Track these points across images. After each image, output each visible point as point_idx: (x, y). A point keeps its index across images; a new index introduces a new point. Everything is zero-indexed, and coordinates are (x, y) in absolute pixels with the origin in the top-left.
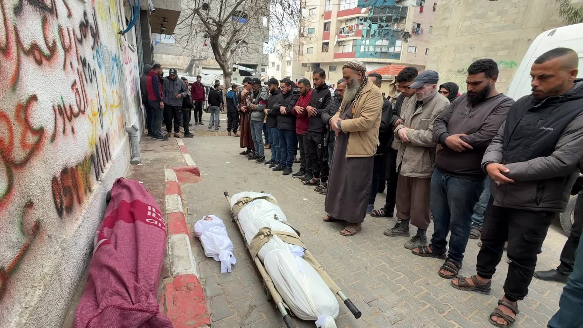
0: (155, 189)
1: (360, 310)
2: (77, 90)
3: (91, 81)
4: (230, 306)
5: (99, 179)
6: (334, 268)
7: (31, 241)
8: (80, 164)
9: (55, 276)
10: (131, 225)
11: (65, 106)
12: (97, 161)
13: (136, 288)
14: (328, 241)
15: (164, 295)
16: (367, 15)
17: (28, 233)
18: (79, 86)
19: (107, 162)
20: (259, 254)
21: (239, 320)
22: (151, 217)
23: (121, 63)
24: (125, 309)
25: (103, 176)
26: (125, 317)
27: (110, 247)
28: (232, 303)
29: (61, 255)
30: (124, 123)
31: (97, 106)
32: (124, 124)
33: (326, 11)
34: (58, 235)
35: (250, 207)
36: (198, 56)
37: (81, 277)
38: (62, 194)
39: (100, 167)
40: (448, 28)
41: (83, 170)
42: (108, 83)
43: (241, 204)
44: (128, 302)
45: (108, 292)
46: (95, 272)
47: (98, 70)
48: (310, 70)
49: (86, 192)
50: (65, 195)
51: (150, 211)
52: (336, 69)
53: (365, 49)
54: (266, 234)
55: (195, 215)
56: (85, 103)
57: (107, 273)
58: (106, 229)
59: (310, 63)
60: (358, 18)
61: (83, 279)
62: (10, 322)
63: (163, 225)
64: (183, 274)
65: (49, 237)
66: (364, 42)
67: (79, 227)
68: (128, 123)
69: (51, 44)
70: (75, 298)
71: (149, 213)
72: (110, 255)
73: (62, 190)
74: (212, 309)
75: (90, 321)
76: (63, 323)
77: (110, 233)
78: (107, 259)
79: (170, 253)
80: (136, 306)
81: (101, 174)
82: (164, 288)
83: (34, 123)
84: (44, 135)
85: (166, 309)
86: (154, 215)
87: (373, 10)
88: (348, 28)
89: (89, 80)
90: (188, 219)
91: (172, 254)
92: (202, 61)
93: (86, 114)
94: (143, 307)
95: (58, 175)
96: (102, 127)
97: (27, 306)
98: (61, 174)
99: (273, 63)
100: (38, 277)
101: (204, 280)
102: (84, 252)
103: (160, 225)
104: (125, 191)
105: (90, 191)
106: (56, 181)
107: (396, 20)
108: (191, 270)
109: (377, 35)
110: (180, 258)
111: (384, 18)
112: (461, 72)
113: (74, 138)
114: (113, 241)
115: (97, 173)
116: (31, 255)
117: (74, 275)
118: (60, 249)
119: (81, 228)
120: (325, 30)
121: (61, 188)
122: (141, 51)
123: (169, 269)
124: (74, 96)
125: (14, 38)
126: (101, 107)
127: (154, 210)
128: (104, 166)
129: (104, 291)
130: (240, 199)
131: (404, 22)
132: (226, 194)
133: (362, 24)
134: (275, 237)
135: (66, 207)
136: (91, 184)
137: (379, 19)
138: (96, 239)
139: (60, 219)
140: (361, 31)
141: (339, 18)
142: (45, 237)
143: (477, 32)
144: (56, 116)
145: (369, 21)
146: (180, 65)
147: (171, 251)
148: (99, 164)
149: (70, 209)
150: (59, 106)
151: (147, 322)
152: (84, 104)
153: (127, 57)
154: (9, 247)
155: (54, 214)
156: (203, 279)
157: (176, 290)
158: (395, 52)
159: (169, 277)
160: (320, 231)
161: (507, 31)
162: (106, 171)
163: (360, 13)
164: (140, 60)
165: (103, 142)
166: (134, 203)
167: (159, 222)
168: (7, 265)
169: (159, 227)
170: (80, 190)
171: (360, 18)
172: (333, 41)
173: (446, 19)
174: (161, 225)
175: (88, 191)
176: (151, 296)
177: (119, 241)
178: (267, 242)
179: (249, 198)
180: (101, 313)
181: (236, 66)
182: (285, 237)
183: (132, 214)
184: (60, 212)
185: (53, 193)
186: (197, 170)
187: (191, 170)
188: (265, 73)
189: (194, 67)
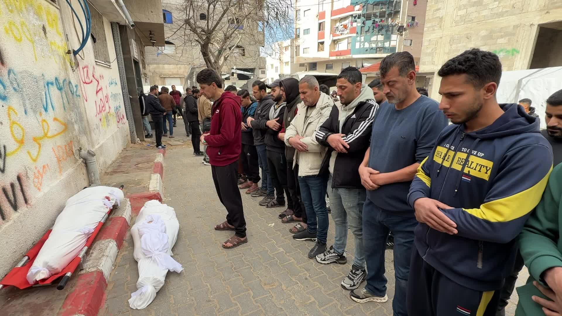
16: (360, 12)
19: (16, 210)
32: (74, 150)
33: (320, 11)
36: (198, 64)
40: (441, 19)
42: (31, 113)
48: (308, 69)
52: (332, 66)
53: (360, 46)
59: (307, 63)
60: (352, 15)
66: (358, 38)
68: (86, 147)
87: (366, 7)
88: (342, 26)
96: (3, 171)
99: (271, 65)
107: (390, 15)
109: (371, 30)
111: (378, 14)
120: (320, 30)
131: (399, 16)
133: (356, 21)
137: (372, 15)
140: (355, 28)
141: (333, 18)
143: (473, 20)
145: (362, 18)
146: (182, 73)
153: (91, 75)
158: (391, 46)
161: (506, 18)
163: (354, 10)
171: (353, 16)
172: (328, 40)
173: (439, 9)
181: (233, 71)
186: (157, 196)
187: (150, 197)
188: (265, 75)
189: (194, 74)
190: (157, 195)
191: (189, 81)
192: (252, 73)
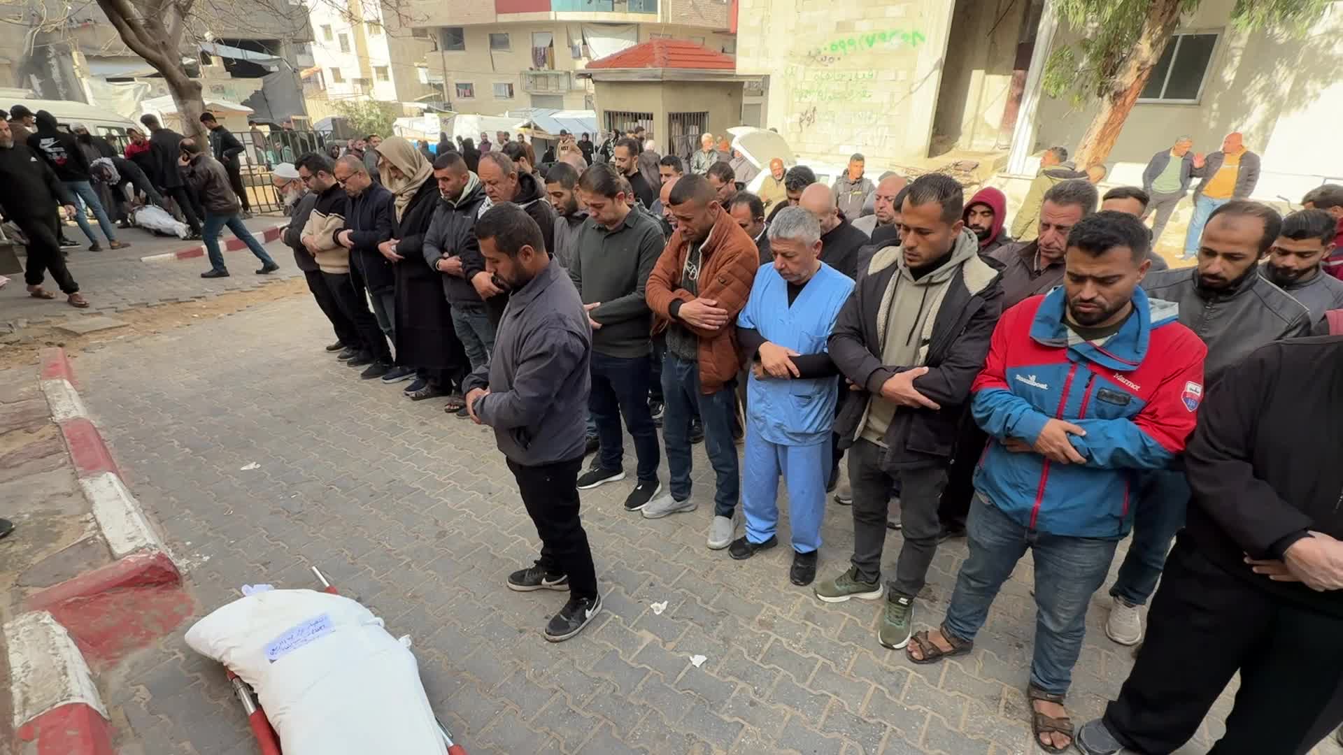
48: (439, 46)
52: (508, 41)
59: (435, 28)
99: (327, 28)
112: (814, 57)
181: (207, 46)
186: (162, 568)
187: (135, 578)
188: (307, 57)
189: (51, 55)
190: (160, 565)
192: (270, 54)
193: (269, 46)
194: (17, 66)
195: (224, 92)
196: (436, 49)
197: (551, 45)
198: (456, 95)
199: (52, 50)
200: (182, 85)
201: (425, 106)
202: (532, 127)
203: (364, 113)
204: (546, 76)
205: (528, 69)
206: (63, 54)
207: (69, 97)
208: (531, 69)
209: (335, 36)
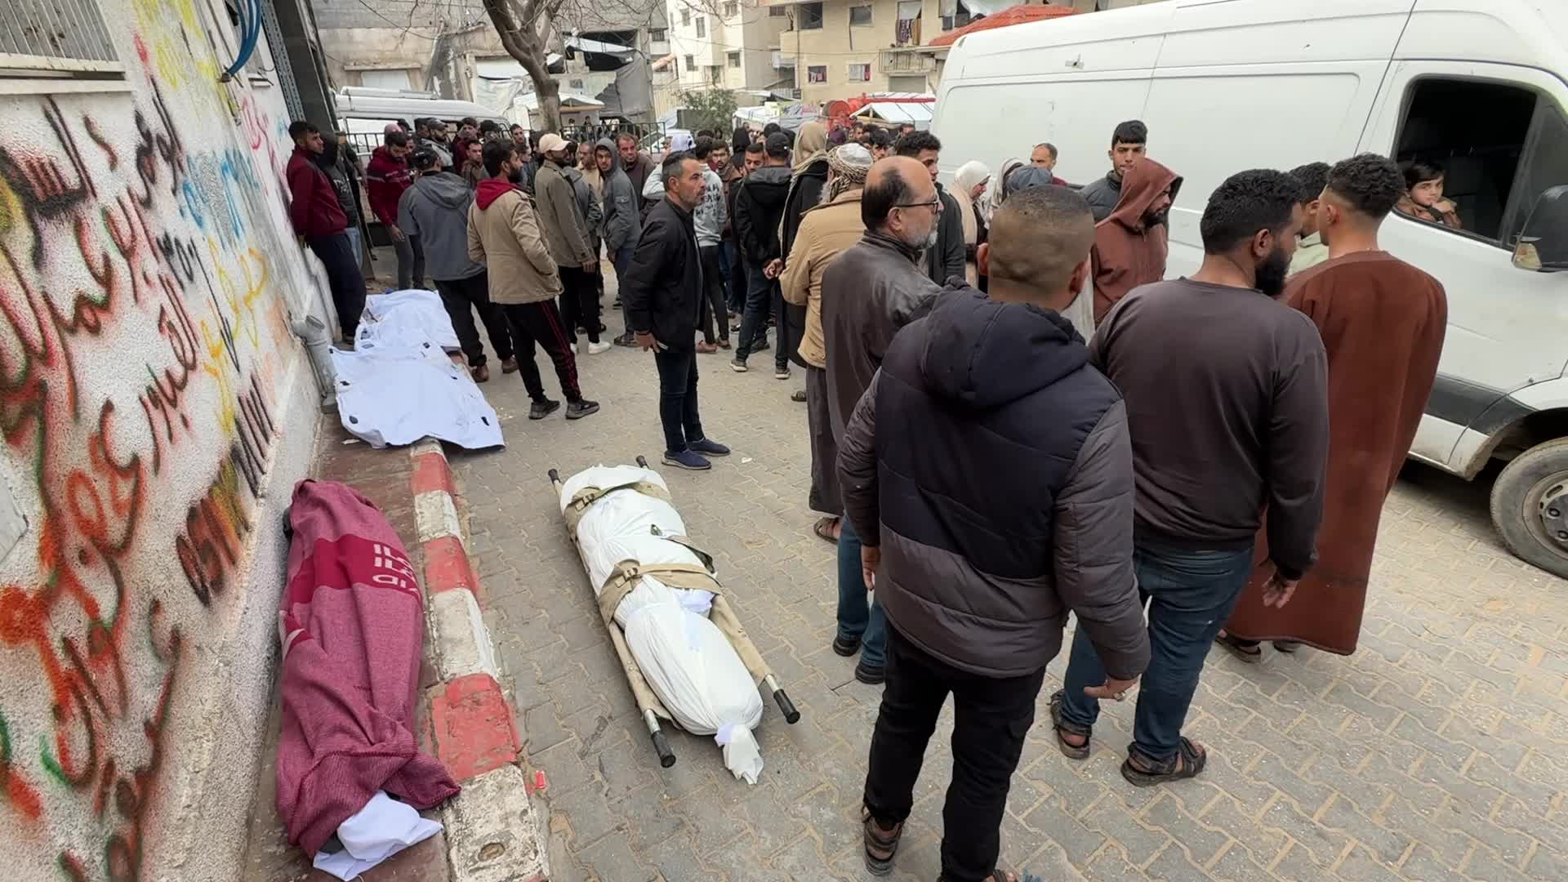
0: (389, 481)
1: (797, 710)
2: (171, 326)
3: (190, 277)
4: (563, 722)
5: (260, 493)
6: (781, 623)
7: (174, 667)
8: (215, 483)
9: (225, 713)
10: (345, 592)
11: (159, 380)
12: (245, 454)
13: (372, 718)
14: (781, 563)
15: (431, 720)
17: (166, 655)
18: (172, 316)
19: (267, 440)
20: (616, 617)
21: (580, 745)
22: (383, 570)
23: (245, 158)
24: (357, 755)
25: (265, 481)
26: (361, 768)
27: (312, 645)
28: (565, 716)
29: (226, 675)
30: (285, 315)
31: (217, 329)
32: (285, 318)
34: (210, 639)
35: (600, 510)
36: (456, 25)
37: (271, 703)
38: (199, 561)
39: (254, 465)
41: (223, 491)
42: (227, 245)
43: (580, 505)
44: (361, 741)
45: (325, 728)
46: (295, 697)
47: (197, 236)
48: (795, 25)
49: (239, 536)
50: (205, 562)
51: (378, 555)
52: (869, 15)
54: (627, 575)
55: (488, 534)
56: (193, 340)
57: (317, 695)
58: (297, 608)
59: (794, 5)
61: (274, 706)
62: (181, 797)
63: (410, 584)
64: (462, 675)
65: (199, 648)
67: (245, 613)
68: (295, 309)
69: (101, 271)
70: (268, 743)
71: (378, 562)
72: (316, 661)
73: (196, 555)
74: (527, 731)
75: (303, 780)
76: (258, 785)
77: (306, 613)
78: (312, 670)
79: (435, 635)
80: (377, 748)
81: (262, 478)
82: (429, 707)
83: (121, 456)
84: (142, 467)
85: (436, 745)
86: (389, 564)
89: (185, 280)
90: (472, 546)
91: (440, 637)
92: (470, 37)
93: (200, 367)
94: (390, 749)
95: (183, 529)
96: (238, 367)
97: (197, 770)
98: (188, 526)
99: (685, 13)
100: (199, 721)
101: (510, 678)
102: (264, 656)
103: (403, 584)
104: (319, 514)
105: (247, 529)
106: (184, 542)
108: (481, 664)
110: (456, 642)
113: (191, 436)
114: (315, 633)
115: (253, 482)
116: (179, 687)
117: (257, 703)
118: (221, 665)
119: (249, 613)
121: (194, 550)
122: (288, 72)
123: (436, 667)
124: (168, 341)
125: (49, 317)
126: (225, 322)
127: (387, 552)
128: (263, 456)
129: (317, 728)
130: (579, 492)
132: (553, 475)
134: (647, 578)
135: (212, 584)
136: (245, 511)
138: (282, 631)
139: (207, 609)
142: (193, 651)
144: (149, 415)
146: (411, 56)
147: (437, 630)
148: (252, 459)
149: (219, 584)
150: (149, 389)
151: (399, 770)
152: (191, 344)
153: (255, 123)
154: (146, 686)
155: (195, 605)
156: (509, 675)
157: (453, 708)
159: (437, 683)
160: (768, 541)
162: (268, 467)
164: (290, 100)
165: (248, 402)
166: (344, 542)
167: (401, 577)
168: (152, 716)
169: (401, 589)
170: (227, 538)
174: (407, 585)
175: (243, 531)
176: (400, 728)
177: (328, 629)
178: (629, 592)
179: (598, 489)
180: (319, 764)
181: (572, 42)
182: (672, 576)
183: (342, 568)
184: (204, 599)
185: (184, 568)
188: (665, 44)
189: (451, 57)
191: (437, 82)
192: (627, 46)
193: (624, 37)
194: (425, 69)
195: (582, 87)
196: (792, 29)
197: (919, 16)
198: (807, 80)
199: (452, 53)
200: (545, 84)
201: (768, 94)
202: (871, 114)
203: (708, 103)
204: (909, 54)
205: (889, 47)
206: (459, 56)
207: (460, 97)
208: (893, 46)
209: (693, 21)
